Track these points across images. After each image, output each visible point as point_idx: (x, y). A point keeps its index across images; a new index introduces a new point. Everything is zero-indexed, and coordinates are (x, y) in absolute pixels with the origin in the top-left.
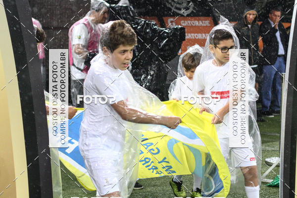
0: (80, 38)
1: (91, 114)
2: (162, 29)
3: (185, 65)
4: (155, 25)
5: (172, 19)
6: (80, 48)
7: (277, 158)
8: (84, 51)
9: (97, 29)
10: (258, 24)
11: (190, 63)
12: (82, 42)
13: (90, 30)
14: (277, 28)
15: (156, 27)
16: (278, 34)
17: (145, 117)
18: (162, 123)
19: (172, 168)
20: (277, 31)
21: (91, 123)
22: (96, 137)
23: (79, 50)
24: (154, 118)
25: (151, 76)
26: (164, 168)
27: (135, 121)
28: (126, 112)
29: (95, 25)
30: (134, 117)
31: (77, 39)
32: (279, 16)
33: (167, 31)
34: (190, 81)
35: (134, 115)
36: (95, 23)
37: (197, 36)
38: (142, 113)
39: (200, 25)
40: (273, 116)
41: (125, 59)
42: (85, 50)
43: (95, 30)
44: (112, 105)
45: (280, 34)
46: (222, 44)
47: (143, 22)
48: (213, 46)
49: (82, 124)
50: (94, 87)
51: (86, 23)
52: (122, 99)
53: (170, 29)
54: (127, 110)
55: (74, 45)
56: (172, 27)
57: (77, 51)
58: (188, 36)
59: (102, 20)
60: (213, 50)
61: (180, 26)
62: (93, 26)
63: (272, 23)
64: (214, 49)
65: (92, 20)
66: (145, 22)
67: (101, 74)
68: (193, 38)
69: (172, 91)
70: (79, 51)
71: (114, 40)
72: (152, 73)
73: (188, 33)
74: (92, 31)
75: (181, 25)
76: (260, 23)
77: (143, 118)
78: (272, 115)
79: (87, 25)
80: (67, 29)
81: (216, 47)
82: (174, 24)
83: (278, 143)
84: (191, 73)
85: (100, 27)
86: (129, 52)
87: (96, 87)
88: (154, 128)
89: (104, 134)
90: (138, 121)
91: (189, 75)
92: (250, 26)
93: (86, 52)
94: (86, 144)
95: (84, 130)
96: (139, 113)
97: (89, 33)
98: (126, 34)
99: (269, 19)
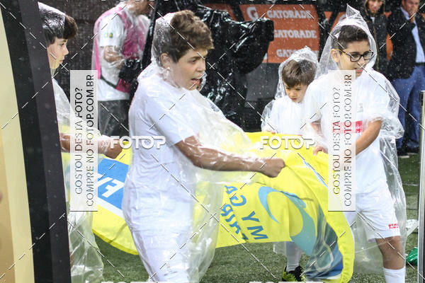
0: (111, 37)
1: (144, 161)
2: (238, 23)
3: (287, 78)
4: (228, 16)
5: (254, 8)
6: (112, 53)
7: (413, 220)
8: (119, 57)
9: (137, 22)
10: (385, 16)
11: (294, 76)
12: (115, 43)
13: (128, 24)
14: (415, 22)
15: (229, 20)
16: (415, 31)
17: (230, 161)
18: (256, 168)
19: (262, 229)
20: (413, 26)
21: (142, 175)
22: (151, 197)
23: (111, 55)
24: (244, 162)
25: (221, 94)
26: (249, 228)
27: (213, 168)
28: (199, 154)
29: (135, 16)
30: (213, 161)
31: (108, 39)
32: (416, 4)
33: (246, 26)
34: (295, 104)
35: (213, 158)
36: (134, 13)
37: (291, 34)
38: (224, 155)
39: (296, 17)
40: (408, 157)
41: (196, 71)
42: (120, 55)
43: (134, 25)
44: (177, 145)
45: (419, 31)
46: (353, 47)
47: (209, 13)
48: (337, 51)
49: (128, 176)
50: (147, 117)
51: (120, 13)
52: (192, 133)
53: (251, 23)
54: (201, 151)
55: (102, 47)
56: (254, 20)
57: (107, 57)
58: (278, 34)
59: (145, 9)
60: (337, 57)
61: (265, 19)
62: (131, 18)
63: (406, 14)
64: (339, 55)
65: (131, 9)
66: (212, 12)
67: (158, 96)
68: (286, 36)
69: (267, 118)
70: (111, 57)
71: (180, 42)
72: (223, 90)
73: (277, 29)
74: (129, 26)
75: (267, 17)
76: (387, 14)
77: (227, 163)
78: (406, 155)
79: (122, 17)
80: (92, 22)
81: (341, 53)
82: (256, 14)
83: (415, 198)
84: (296, 92)
85: (141, 20)
86: (201, 59)
87: (151, 119)
88: (243, 178)
89: (165, 192)
90: (219, 167)
91: (292, 94)
92: (373, 18)
93: (122, 58)
94: (135, 209)
95: (132, 186)
96: (219, 155)
97: (125, 29)
98: (197, 31)
99: (402, 8)
